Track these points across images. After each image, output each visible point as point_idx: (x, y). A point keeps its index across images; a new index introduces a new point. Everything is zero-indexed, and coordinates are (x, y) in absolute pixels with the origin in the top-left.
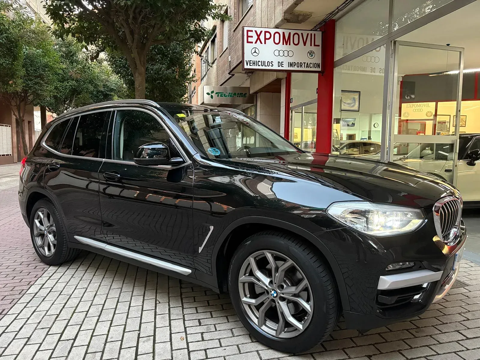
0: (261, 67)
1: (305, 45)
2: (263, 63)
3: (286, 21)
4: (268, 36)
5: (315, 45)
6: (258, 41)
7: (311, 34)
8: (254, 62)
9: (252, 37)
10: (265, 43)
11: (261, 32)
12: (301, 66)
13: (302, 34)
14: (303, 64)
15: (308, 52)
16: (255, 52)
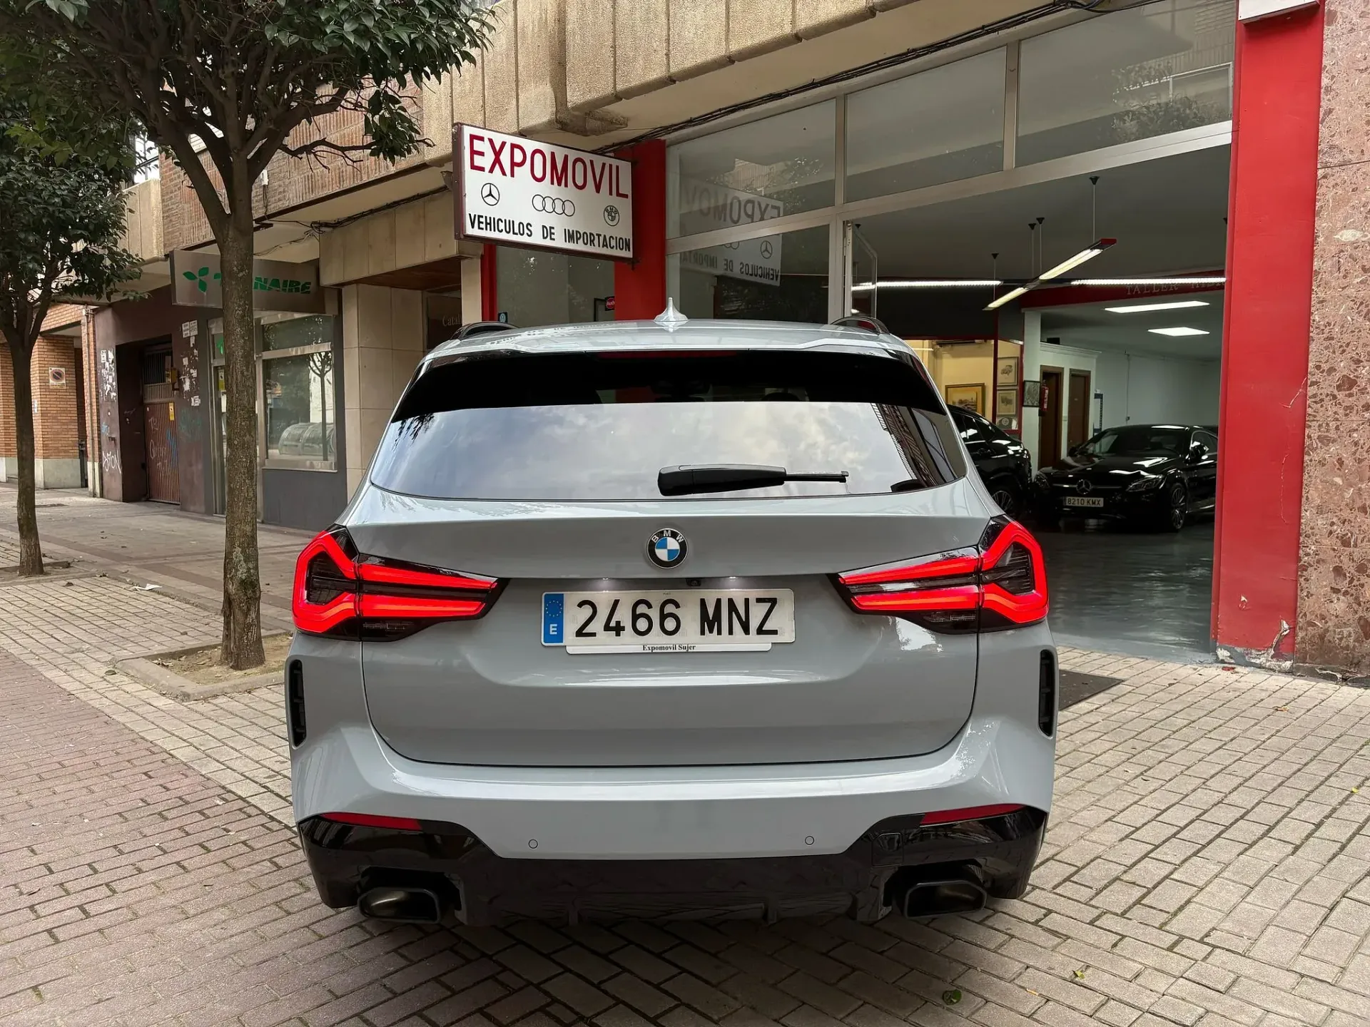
0: (504, 236)
1: (598, 189)
2: (510, 226)
3: (559, 126)
4: (518, 157)
5: (618, 194)
6: (497, 166)
7: (611, 166)
8: (488, 221)
9: (482, 154)
10: (512, 175)
11: (503, 144)
12: (592, 241)
13: (592, 162)
14: (596, 237)
15: (606, 210)
16: (490, 194)
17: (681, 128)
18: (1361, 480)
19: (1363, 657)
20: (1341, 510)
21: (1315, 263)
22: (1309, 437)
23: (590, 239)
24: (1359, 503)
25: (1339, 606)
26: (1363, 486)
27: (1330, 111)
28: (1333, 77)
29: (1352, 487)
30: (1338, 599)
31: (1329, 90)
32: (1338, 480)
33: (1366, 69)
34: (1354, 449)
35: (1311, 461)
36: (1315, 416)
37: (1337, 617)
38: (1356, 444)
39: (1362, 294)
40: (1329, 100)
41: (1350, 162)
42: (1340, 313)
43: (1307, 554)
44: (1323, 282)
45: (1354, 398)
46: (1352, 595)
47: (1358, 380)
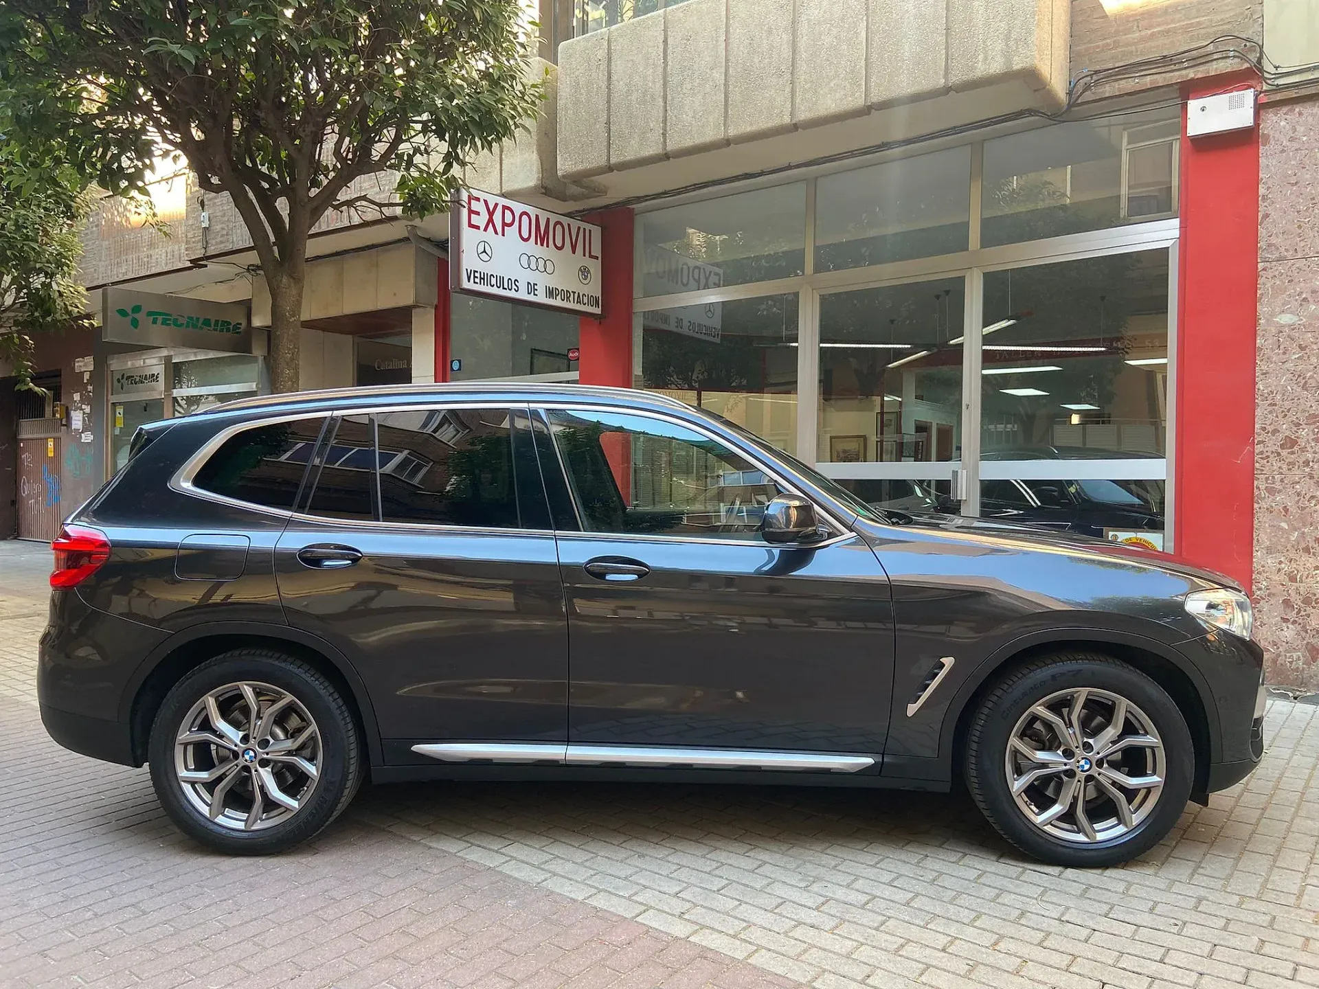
0: (494, 291)
1: (574, 252)
2: (501, 283)
3: (544, 191)
4: (508, 219)
5: (591, 256)
6: (491, 225)
7: (584, 229)
8: (482, 276)
9: (478, 213)
10: (503, 235)
11: (496, 205)
12: (568, 298)
14: (572, 294)
15: (580, 269)
16: (485, 251)
17: (654, 199)
18: (1304, 526)
19: (1311, 677)
20: (1287, 551)
21: (1258, 341)
22: (1258, 488)
23: (566, 295)
24: (1303, 545)
25: (1289, 633)
26: (1306, 530)
27: (1267, 216)
28: (1269, 188)
29: (1296, 530)
30: (1288, 628)
31: (1265, 198)
32: (1284, 525)
33: (1296, 183)
34: (1297, 498)
35: (1260, 508)
36: (1262, 470)
37: (1287, 643)
38: (1299, 495)
39: (1300, 368)
40: (1265, 206)
41: (1285, 259)
42: (1282, 383)
43: (1260, 589)
44: (1266, 356)
45: (1296, 455)
46: (1300, 624)
47: (1299, 440)
